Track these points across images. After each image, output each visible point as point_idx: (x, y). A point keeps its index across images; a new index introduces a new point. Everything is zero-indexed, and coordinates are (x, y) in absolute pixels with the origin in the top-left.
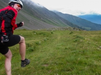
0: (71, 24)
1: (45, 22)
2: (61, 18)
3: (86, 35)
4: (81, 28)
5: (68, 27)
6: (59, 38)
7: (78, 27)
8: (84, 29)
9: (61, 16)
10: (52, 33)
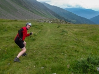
0: (58, 16)
1: (32, 12)
2: (48, 9)
3: (70, 29)
4: (67, 20)
5: (55, 18)
6: (49, 31)
7: (65, 19)
8: (70, 22)
9: (49, 8)
10: (42, 25)
